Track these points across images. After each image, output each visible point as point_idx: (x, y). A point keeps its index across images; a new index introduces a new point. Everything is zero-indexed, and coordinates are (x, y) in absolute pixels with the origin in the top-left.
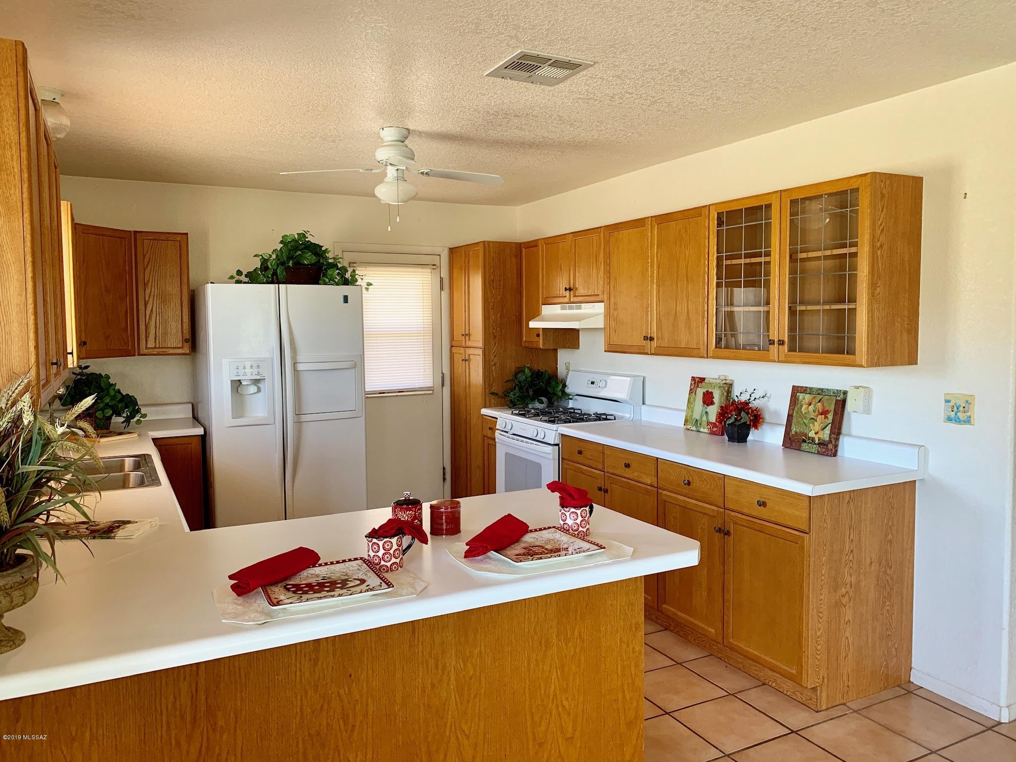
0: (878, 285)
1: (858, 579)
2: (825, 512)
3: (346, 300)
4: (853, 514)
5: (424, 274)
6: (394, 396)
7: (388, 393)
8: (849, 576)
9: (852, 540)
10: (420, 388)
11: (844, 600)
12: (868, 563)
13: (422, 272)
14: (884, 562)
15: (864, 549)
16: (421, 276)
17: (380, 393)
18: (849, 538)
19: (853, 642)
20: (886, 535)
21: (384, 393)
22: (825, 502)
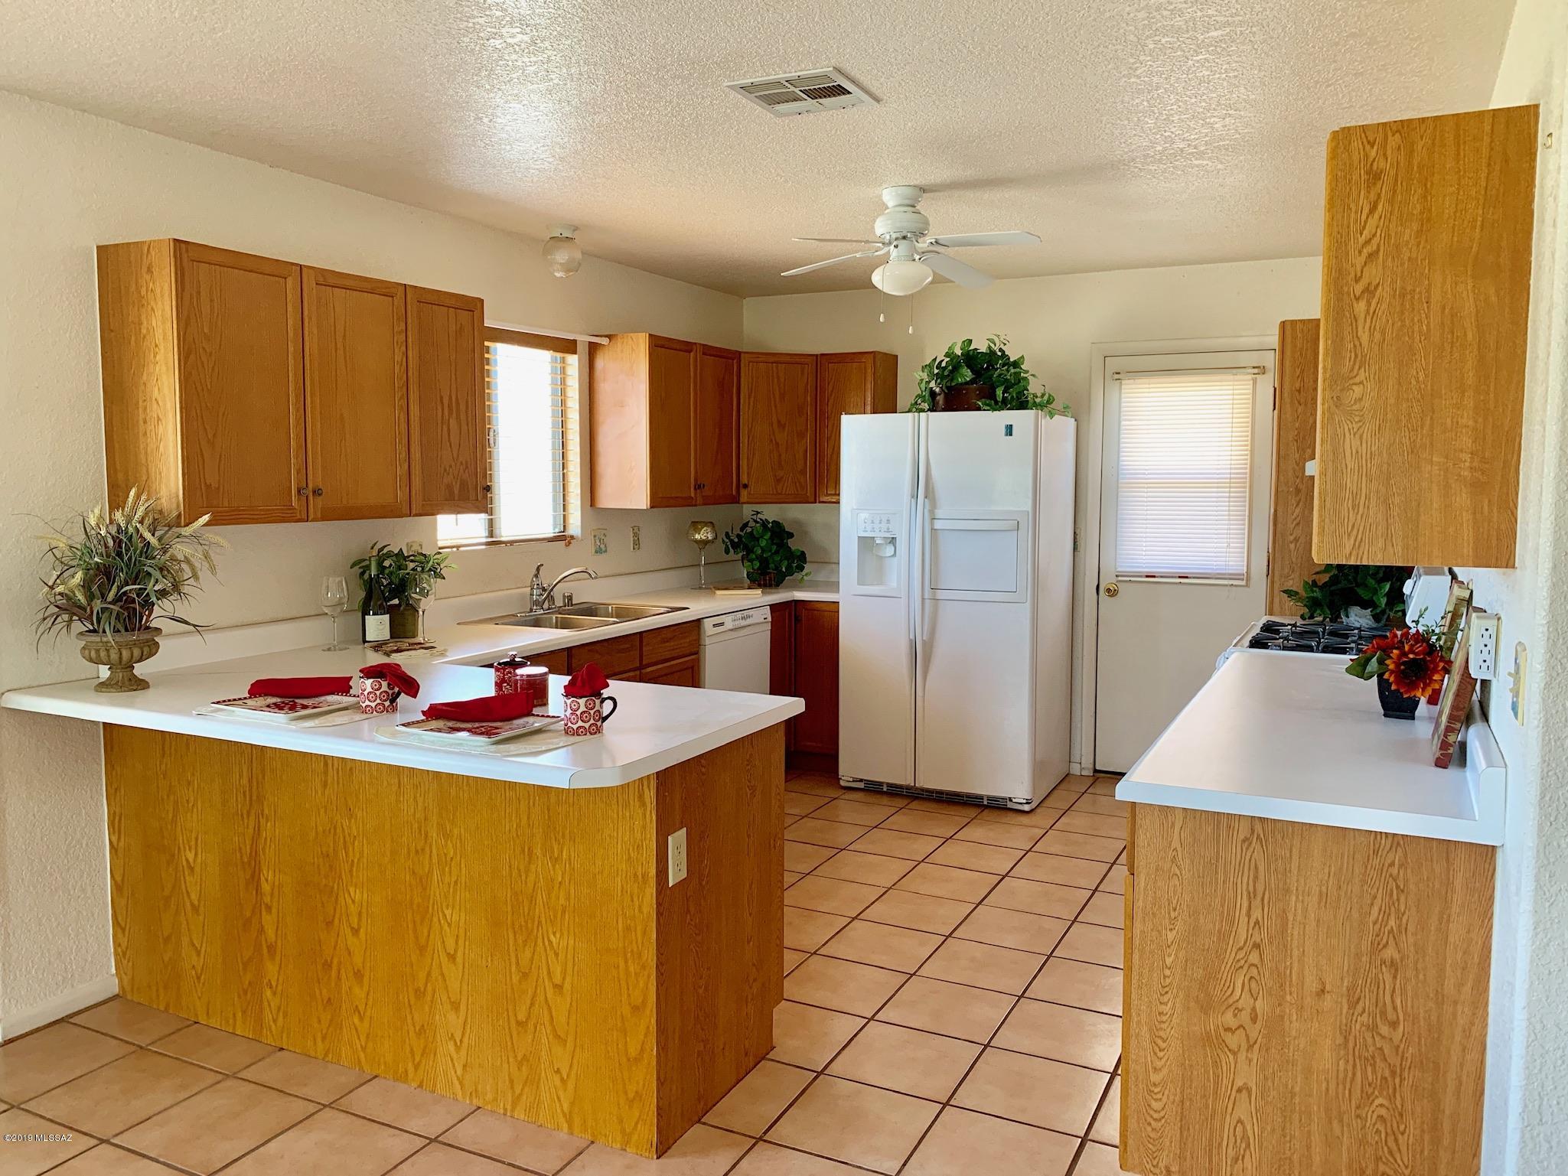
0: (1357, 380)
1: (1278, 1011)
2: (1176, 844)
3: (1009, 430)
4: (1261, 868)
5: (1236, 383)
6: (1176, 583)
7: (1162, 577)
8: (1246, 995)
9: (1257, 922)
10: (1218, 574)
11: (1232, 1040)
12: (1311, 984)
13: (1234, 381)
14: (1367, 1002)
15: (1296, 953)
16: (1231, 387)
17: (1147, 576)
18: (1249, 915)
19: (1260, 1136)
20: (1377, 947)
21: (1154, 577)
22: (1173, 824)
